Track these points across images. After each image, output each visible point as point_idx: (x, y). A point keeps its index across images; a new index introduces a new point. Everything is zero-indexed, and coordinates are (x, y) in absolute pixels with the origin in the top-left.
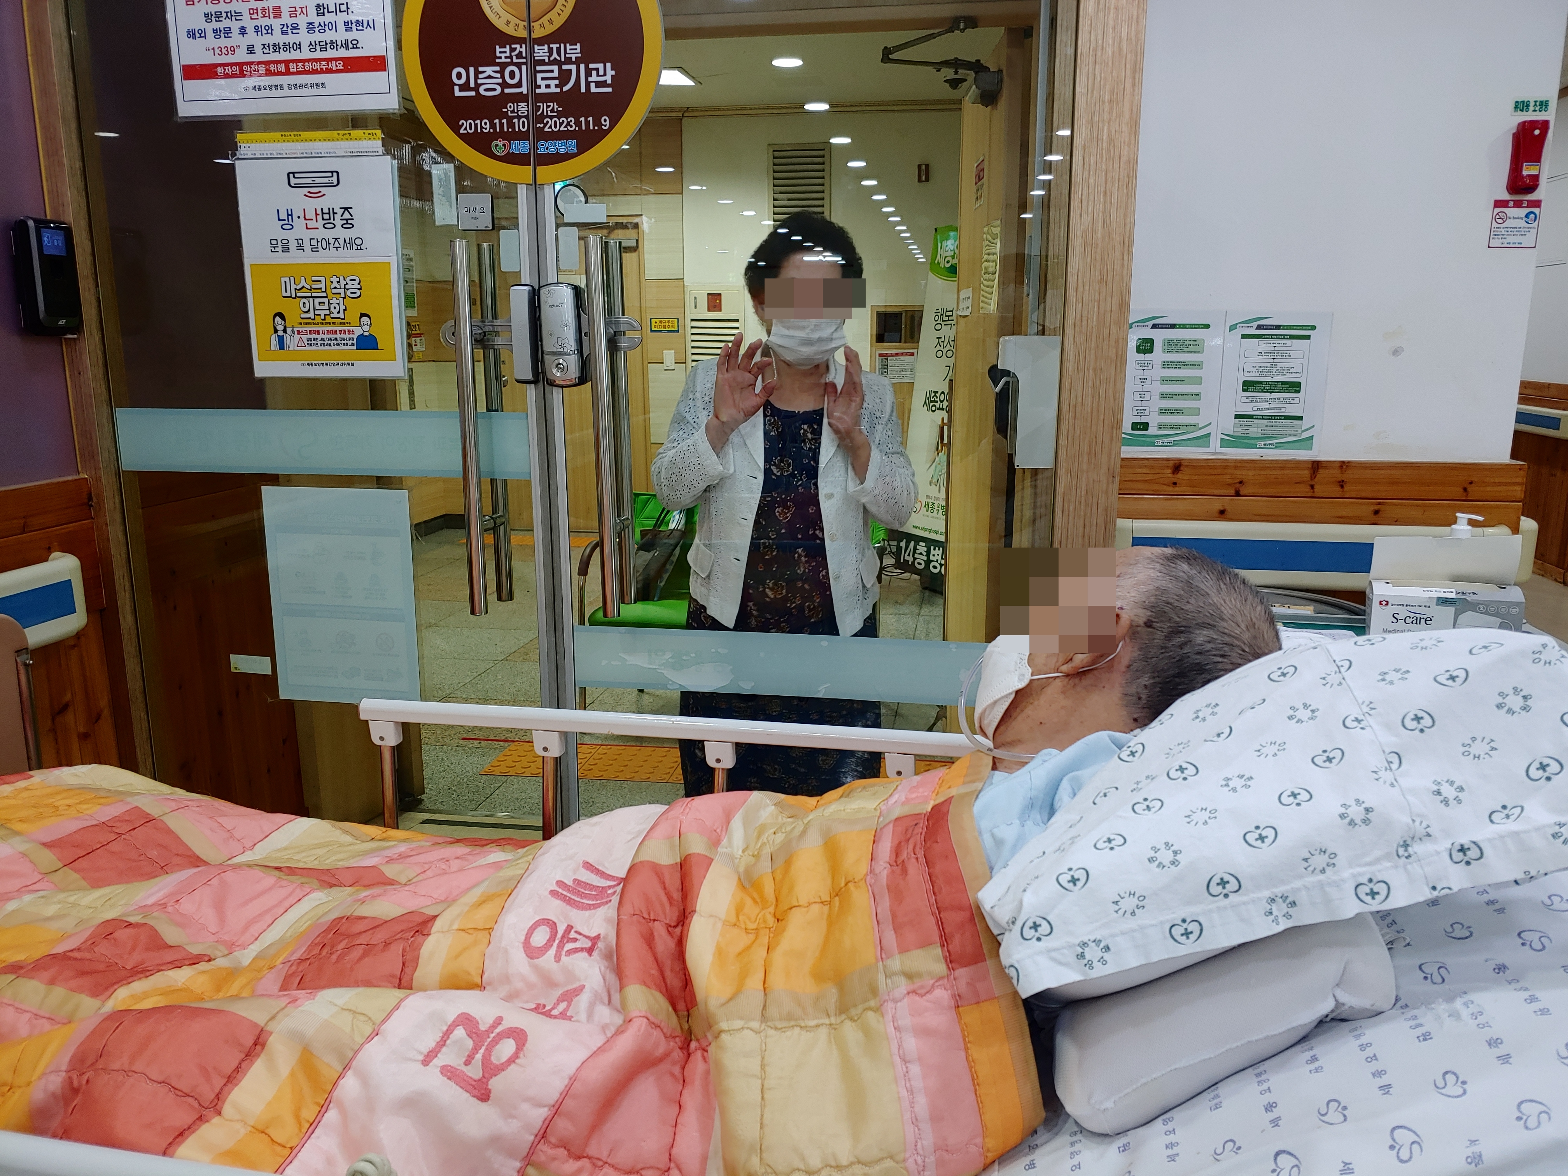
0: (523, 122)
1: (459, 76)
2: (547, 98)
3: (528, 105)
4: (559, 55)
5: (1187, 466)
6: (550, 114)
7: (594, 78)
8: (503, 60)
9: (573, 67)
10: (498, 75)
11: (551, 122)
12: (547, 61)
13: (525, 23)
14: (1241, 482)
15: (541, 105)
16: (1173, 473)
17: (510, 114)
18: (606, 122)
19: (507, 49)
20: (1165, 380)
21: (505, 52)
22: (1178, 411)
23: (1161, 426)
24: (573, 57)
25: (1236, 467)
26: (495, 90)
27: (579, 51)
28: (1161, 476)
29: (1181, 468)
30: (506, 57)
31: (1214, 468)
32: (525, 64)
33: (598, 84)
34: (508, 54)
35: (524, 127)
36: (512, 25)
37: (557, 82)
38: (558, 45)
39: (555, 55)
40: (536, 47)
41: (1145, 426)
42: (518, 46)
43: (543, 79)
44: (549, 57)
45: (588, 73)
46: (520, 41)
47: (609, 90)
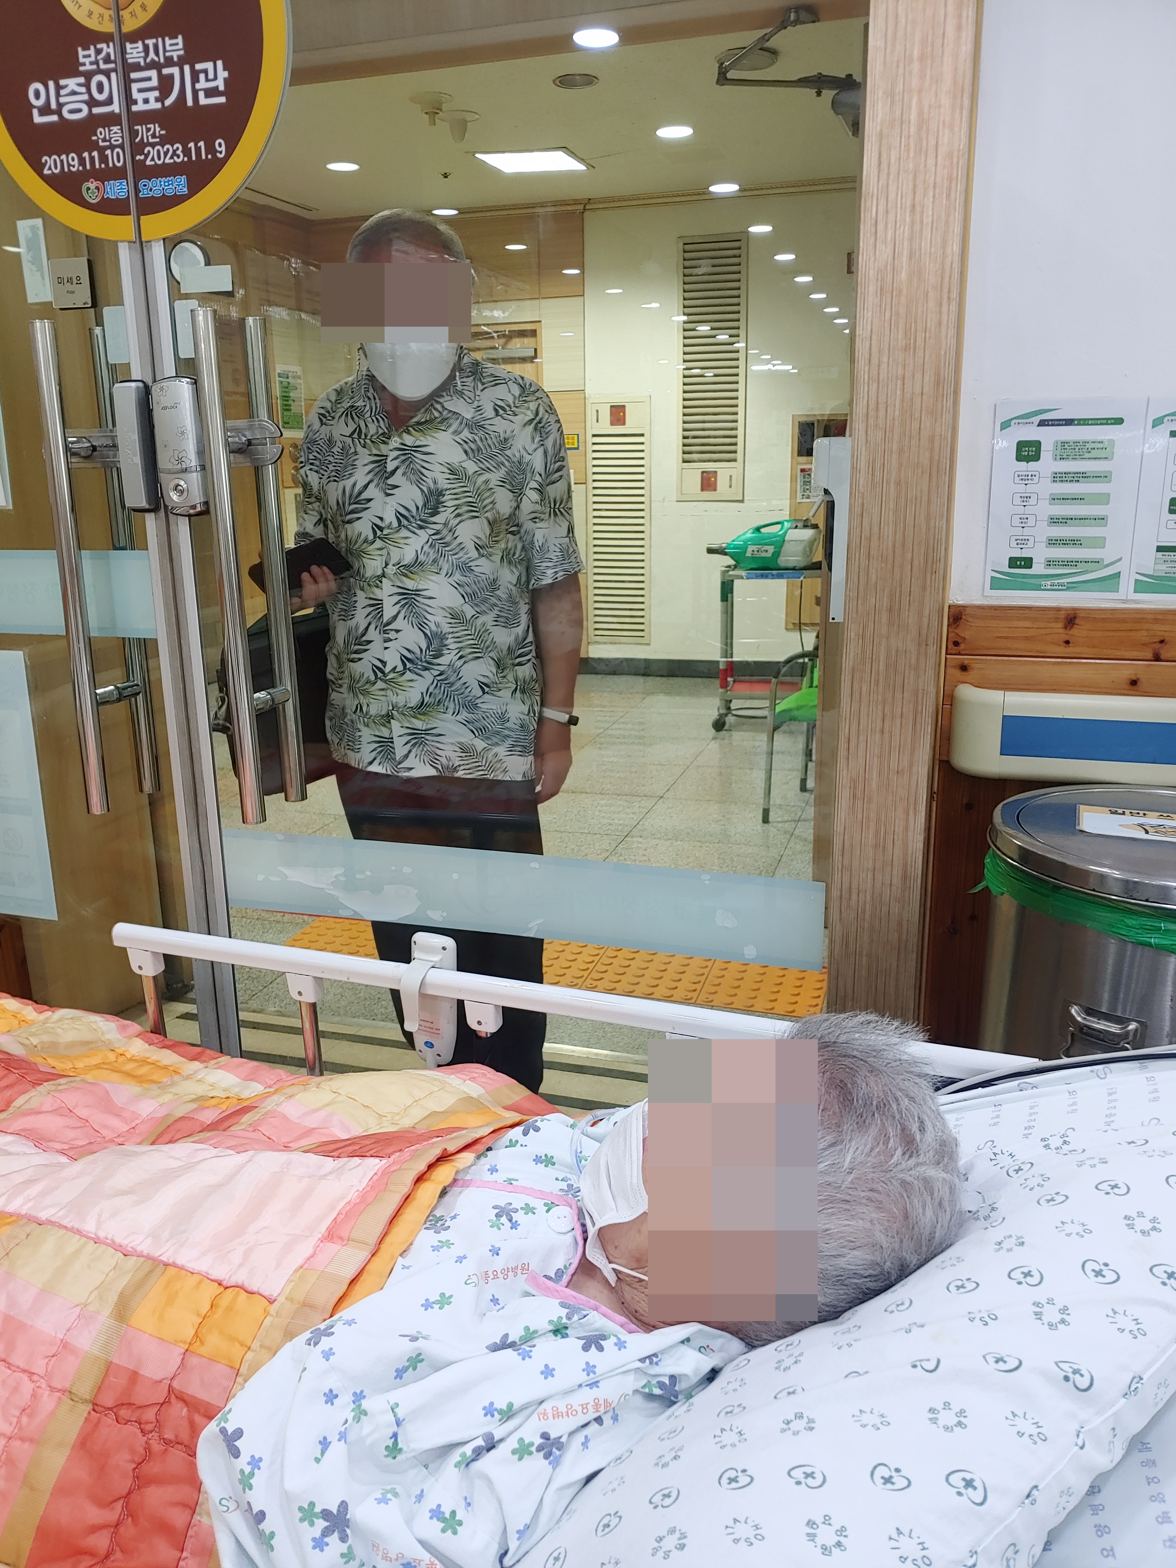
0: (118, 154)
1: (37, 95)
2: (147, 117)
3: (122, 129)
4: (157, 54)
5: (1085, 618)
6: (151, 140)
7: (202, 84)
8: (88, 67)
9: (175, 71)
10: (83, 90)
11: (153, 152)
12: (142, 64)
13: (111, 12)
14: (1162, 642)
15: (139, 127)
16: (1066, 628)
17: (101, 144)
18: (221, 146)
19: (92, 51)
20: (1055, 499)
21: (89, 56)
22: (1075, 542)
23: (1049, 563)
24: (175, 55)
25: (1156, 621)
26: (80, 111)
27: (181, 46)
28: (1047, 631)
29: (1077, 621)
30: (91, 63)
31: (1124, 621)
32: (115, 70)
33: (210, 93)
34: (93, 59)
35: (119, 161)
36: (95, 16)
37: (156, 93)
38: (154, 41)
39: (152, 55)
40: (128, 46)
41: (1028, 563)
42: (104, 46)
43: (140, 91)
44: (145, 60)
45: (195, 79)
46: (107, 38)
47: (222, 100)
